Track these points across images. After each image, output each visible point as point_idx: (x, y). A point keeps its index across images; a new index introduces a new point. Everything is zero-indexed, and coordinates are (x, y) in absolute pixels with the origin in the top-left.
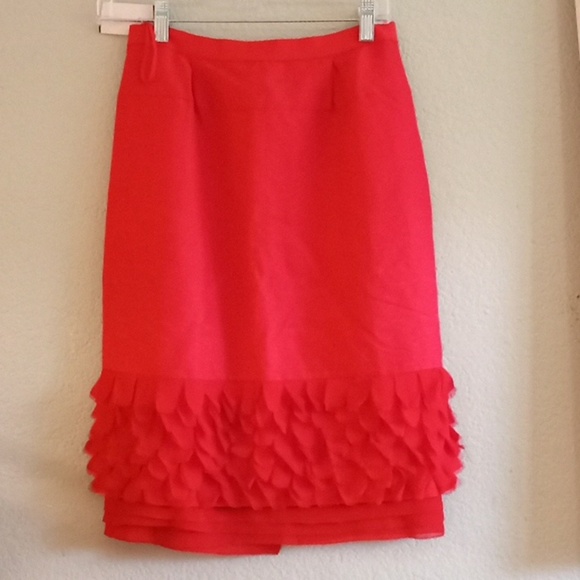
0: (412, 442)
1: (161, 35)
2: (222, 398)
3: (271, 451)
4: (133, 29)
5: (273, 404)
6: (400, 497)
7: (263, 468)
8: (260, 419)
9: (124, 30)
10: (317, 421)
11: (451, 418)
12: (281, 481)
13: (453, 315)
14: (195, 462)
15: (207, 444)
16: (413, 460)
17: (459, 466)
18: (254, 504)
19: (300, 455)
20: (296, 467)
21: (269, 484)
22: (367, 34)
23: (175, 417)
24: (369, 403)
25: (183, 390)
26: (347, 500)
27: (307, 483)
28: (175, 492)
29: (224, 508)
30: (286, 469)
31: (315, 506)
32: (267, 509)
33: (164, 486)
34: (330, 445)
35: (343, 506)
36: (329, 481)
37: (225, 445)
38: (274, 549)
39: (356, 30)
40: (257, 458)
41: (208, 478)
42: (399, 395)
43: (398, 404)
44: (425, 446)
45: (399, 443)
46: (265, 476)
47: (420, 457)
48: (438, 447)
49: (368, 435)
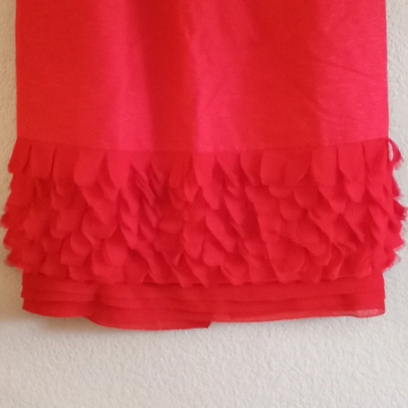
0: (353, 219)
2: (149, 169)
3: (203, 228)
5: (203, 177)
6: (336, 273)
7: (192, 243)
8: (189, 194)
10: (251, 195)
11: (396, 192)
12: (213, 258)
14: (118, 238)
15: (130, 221)
16: (353, 237)
17: (400, 243)
18: (183, 280)
19: (233, 232)
20: (228, 244)
21: (200, 261)
23: (97, 189)
24: (309, 177)
25: (105, 162)
26: (282, 277)
27: (237, 258)
28: (97, 269)
29: (149, 283)
30: (218, 245)
31: (249, 284)
32: (198, 286)
33: (87, 262)
34: (262, 222)
35: (277, 283)
36: (263, 258)
37: (154, 220)
38: (205, 324)
40: (186, 235)
41: (134, 254)
42: (341, 169)
43: (340, 176)
44: (368, 224)
45: (340, 221)
46: (195, 253)
47: (361, 235)
48: (381, 222)
49: (305, 211)
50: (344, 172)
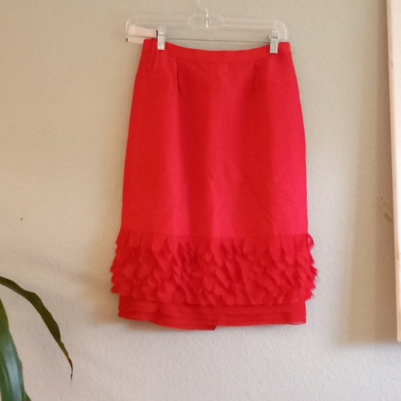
0: (289, 273)
1: (161, 46)
2: (188, 245)
3: (214, 276)
4: (146, 41)
5: (215, 249)
6: (280, 300)
7: (208, 283)
8: (208, 258)
9: (141, 42)
10: (238, 259)
11: (311, 261)
12: (218, 291)
13: (313, 205)
14: (171, 279)
15: (178, 270)
16: (289, 282)
17: (314, 287)
18: (203, 303)
19: (229, 278)
20: (226, 284)
21: (212, 293)
22: (274, 49)
23: (162, 253)
24: (267, 252)
25: (167, 240)
26: (253, 302)
27: (231, 292)
28: (160, 295)
29: (186, 304)
30: (222, 285)
31: (236, 306)
32: (210, 306)
33: (155, 292)
34: (244, 273)
35: (251, 305)
36: (244, 292)
37: (189, 271)
38: (212, 328)
39: (268, 47)
40: (205, 279)
41: (179, 288)
42: (283, 247)
43: (282, 252)
44: (296, 276)
45: (283, 274)
46: (209, 288)
47: (293, 281)
48: (303, 275)
49: (265, 268)
50: (285, 249)
